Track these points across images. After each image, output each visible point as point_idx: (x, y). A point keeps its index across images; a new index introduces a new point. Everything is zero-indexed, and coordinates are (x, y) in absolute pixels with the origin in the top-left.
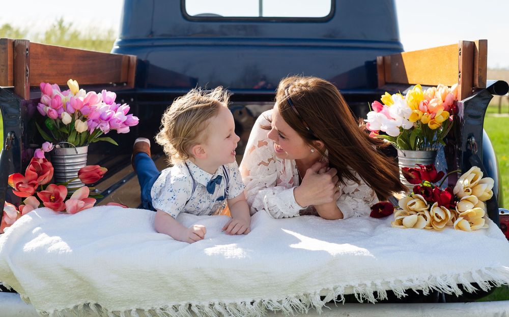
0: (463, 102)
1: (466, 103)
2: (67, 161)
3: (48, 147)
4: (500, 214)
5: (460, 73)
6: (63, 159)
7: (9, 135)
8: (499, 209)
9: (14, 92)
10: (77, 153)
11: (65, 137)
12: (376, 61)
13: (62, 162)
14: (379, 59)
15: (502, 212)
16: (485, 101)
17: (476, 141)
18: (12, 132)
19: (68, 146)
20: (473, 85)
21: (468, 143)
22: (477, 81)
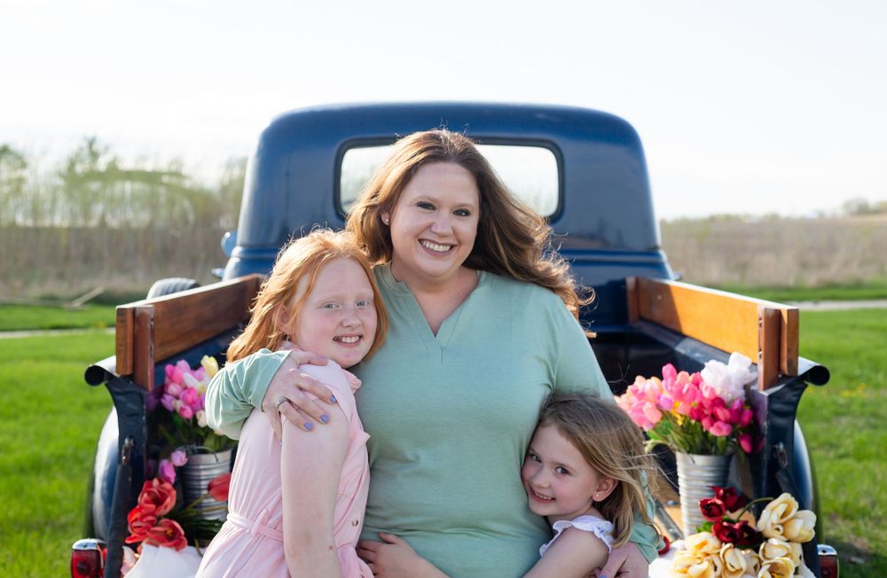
0: (766, 394)
1: (771, 397)
2: (203, 473)
3: (179, 458)
4: (820, 553)
5: (760, 350)
6: (199, 470)
7: (127, 441)
8: (819, 546)
9: (133, 380)
10: (217, 460)
11: (200, 441)
12: (623, 282)
13: (196, 474)
14: (630, 281)
15: (824, 551)
16: (796, 393)
17: (785, 448)
18: (131, 437)
19: (205, 452)
20: (779, 369)
21: (774, 450)
22: (785, 365)
